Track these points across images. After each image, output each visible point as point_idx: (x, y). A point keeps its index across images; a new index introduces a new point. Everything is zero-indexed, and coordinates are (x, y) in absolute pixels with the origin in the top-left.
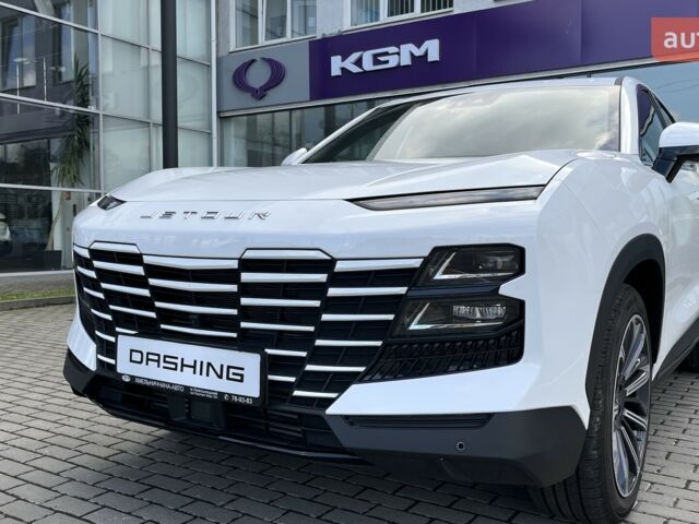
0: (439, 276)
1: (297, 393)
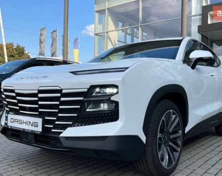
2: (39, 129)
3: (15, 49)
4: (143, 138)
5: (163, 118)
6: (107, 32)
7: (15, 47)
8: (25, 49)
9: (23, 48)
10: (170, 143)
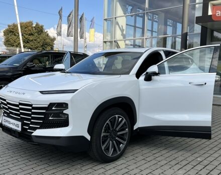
0: (53, 108)
1: (28, 130)
2: (19, 129)
3: (35, 27)
4: (88, 137)
5: (108, 122)
6: (115, 18)
7: (34, 25)
8: (44, 27)
9: (42, 27)
10: (117, 138)
